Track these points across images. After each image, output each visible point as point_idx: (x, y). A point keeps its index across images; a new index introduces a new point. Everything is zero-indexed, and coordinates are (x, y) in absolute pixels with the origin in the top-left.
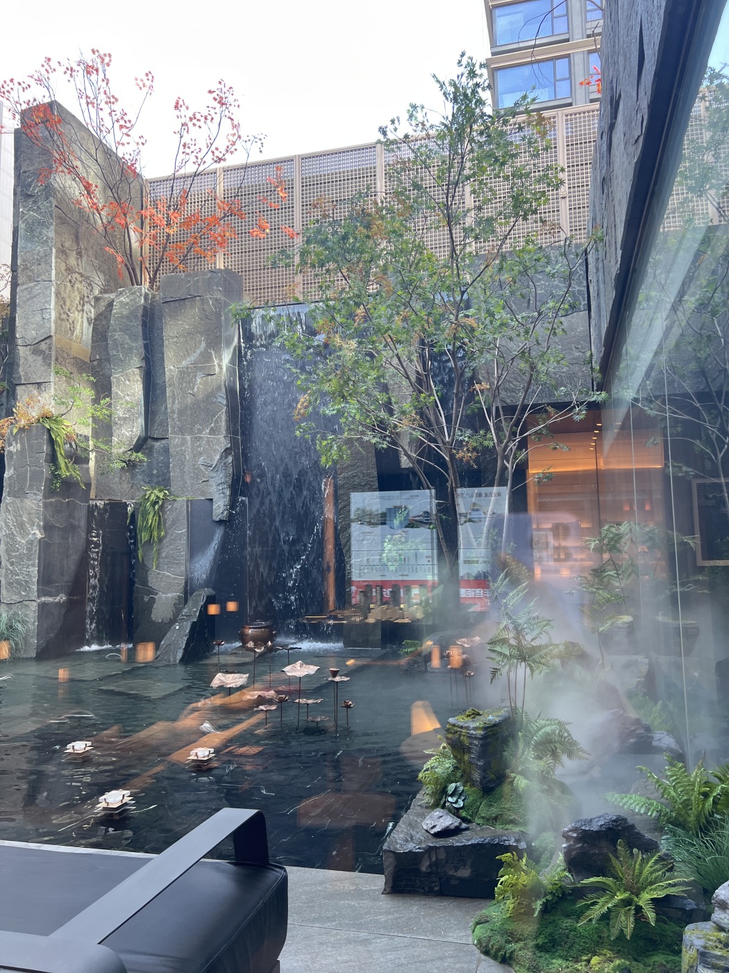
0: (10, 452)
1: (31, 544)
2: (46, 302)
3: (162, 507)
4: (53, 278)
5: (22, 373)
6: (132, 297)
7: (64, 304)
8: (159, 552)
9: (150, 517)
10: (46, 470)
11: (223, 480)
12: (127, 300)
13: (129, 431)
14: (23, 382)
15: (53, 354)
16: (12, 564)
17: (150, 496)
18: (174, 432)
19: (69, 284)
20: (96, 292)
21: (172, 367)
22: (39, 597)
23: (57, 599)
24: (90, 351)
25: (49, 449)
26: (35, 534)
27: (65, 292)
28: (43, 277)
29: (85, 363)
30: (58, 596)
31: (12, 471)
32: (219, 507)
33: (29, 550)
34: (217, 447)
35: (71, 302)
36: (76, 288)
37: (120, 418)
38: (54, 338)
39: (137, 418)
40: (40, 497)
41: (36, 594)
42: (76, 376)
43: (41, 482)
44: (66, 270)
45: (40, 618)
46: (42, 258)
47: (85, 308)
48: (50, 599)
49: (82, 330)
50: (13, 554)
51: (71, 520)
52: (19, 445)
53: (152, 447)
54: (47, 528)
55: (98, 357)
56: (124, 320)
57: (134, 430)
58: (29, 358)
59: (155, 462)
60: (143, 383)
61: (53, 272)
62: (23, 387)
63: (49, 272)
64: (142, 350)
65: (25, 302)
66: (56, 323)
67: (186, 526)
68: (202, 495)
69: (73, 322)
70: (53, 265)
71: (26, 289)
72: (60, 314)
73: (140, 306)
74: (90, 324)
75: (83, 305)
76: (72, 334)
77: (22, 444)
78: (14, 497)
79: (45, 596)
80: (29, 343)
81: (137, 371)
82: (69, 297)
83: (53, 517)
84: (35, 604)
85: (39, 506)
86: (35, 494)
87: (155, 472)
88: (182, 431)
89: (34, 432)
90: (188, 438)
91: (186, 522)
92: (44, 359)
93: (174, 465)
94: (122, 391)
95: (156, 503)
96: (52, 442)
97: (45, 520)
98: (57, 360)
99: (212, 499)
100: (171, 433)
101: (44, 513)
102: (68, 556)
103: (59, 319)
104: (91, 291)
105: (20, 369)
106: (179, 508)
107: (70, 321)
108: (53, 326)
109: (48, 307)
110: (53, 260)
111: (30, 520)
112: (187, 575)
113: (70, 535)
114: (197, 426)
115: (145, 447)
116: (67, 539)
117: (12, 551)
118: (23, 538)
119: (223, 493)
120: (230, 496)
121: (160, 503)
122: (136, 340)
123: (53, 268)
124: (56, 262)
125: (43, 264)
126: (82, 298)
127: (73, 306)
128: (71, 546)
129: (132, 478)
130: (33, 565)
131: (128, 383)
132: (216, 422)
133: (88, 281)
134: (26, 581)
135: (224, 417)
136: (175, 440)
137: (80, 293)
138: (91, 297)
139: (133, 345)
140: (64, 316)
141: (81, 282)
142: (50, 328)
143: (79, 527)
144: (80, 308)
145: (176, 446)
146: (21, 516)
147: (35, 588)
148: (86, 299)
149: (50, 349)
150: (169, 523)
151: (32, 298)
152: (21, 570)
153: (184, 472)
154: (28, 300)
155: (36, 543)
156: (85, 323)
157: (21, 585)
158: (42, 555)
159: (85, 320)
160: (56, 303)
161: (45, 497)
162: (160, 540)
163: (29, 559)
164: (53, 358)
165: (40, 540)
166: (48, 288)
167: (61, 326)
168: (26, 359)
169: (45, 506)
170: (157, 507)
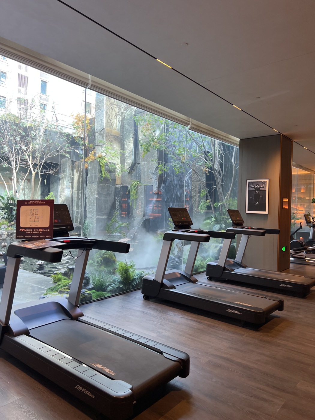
0: (89, 169)
1: (94, 199)
2: (103, 117)
3: (137, 187)
4: (105, 108)
5: (97, 142)
6: (131, 112)
7: (109, 117)
8: (136, 203)
9: (133, 191)
10: (98, 175)
11: (156, 178)
12: (129, 113)
13: (130, 161)
14: (97, 145)
15: (105, 134)
16: (89, 205)
17: (133, 184)
18: (142, 161)
19: (111, 109)
20: (122, 110)
21: (141, 137)
22: (96, 216)
23: (103, 217)
24: (120, 132)
25: (100, 168)
26: (95, 196)
27: (109, 112)
28: (102, 108)
29: (118, 137)
30: (103, 216)
31: (89, 175)
32: (155, 188)
33: (94, 201)
34: (154, 166)
35: (112, 115)
36: (114, 110)
37: (127, 156)
38: (105, 129)
39: (131, 156)
40: (96, 184)
41: (95, 215)
42: (114, 141)
43: (97, 179)
44: (110, 104)
45: (97, 223)
46: (102, 101)
47: (118, 117)
48: (101, 217)
49: (116, 125)
50: (90, 202)
51: (108, 192)
52: (91, 167)
53: (137, 166)
54: (99, 194)
55: (122, 134)
56: (128, 121)
57: (131, 160)
58: (98, 136)
59: (138, 172)
60: (134, 143)
61: (105, 106)
62: (97, 146)
63: (103, 105)
64: (134, 131)
65: (97, 117)
66: (106, 124)
67: (144, 195)
68: (150, 184)
69: (113, 123)
70: (105, 103)
71: (97, 112)
72: (108, 120)
73: (133, 115)
74: (119, 123)
75: (117, 116)
76: (112, 127)
77: (92, 166)
78: (90, 183)
79: (98, 216)
80: (98, 131)
81: (132, 139)
82: (111, 114)
83: (101, 190)
84: (95, 218)
85: (96, 187)
86: (95, 183)
87: (138, 175)
88: (144, 161)
89: (95, 162)
90: (146, 163)
91: (144, 193)
92: (102, 136)
93: (142, 173)
94: (127, 147)
95: (135, 186)
96: (100, 165)
97: (98, 191)
98: (106, 136)
99: (153, 185)
100: (141, 162)
101: (98, 189)
102: (107, 204)
103: (107, 122)
104: (120, 110)
105: (96, 140)
106: (142, 188)
107: (112, 122)
108: (105, 125)
109: (103, 118)
110: (105, 101)
111: (94, 191)
112: (145, 212)
113: (108, 197)
114: (148, 159)
115: (135, 166)
116: (107, 198)
117: (90, 201)
118: (92, 197)
119: (156, 183)
120: (158, 184)
121: (136, 186)
122: (131, 128)
123: (105, 104)
124: (106, 102)
125: (102, 103)
126: (116, 114)
127: (113, 117)
128: (109, 200)
129: (131, 178)
130: (95, 206)
131: (129, 143)
132: (154, 157)
133: (119, 107)
134: (93, 211)
135: (156, 155)
136: (142, 163)
137: (115, 112)
138: (120, 113)
139: (131, 129)
140: (109, 121)
141: (116, 108)
142: (104, 126)
143: (111, 194)
144: (116, 117)
145: (142, 166)
146: (92, 190)
147: (95, 213)
148: (118, 114)
149: (104, 133)
150: (139, 193)
151: (99, 115)
152: (91, 207)
153: (145, 175)
154: (98, 116)
155: (95, 199)
156: (118, 123)
157: (92, 212)
158: (97, 203)
159: (118, 121)
160: (106, 117)
161: (98, 184)
162: (137, 199)
163: (93, 204)
164: (105, 136)
165: (96, 198)
166: (103, 111)
167: (108, 124)
168: (98, 137)
169: (98, 187)
170: (135, 188)
